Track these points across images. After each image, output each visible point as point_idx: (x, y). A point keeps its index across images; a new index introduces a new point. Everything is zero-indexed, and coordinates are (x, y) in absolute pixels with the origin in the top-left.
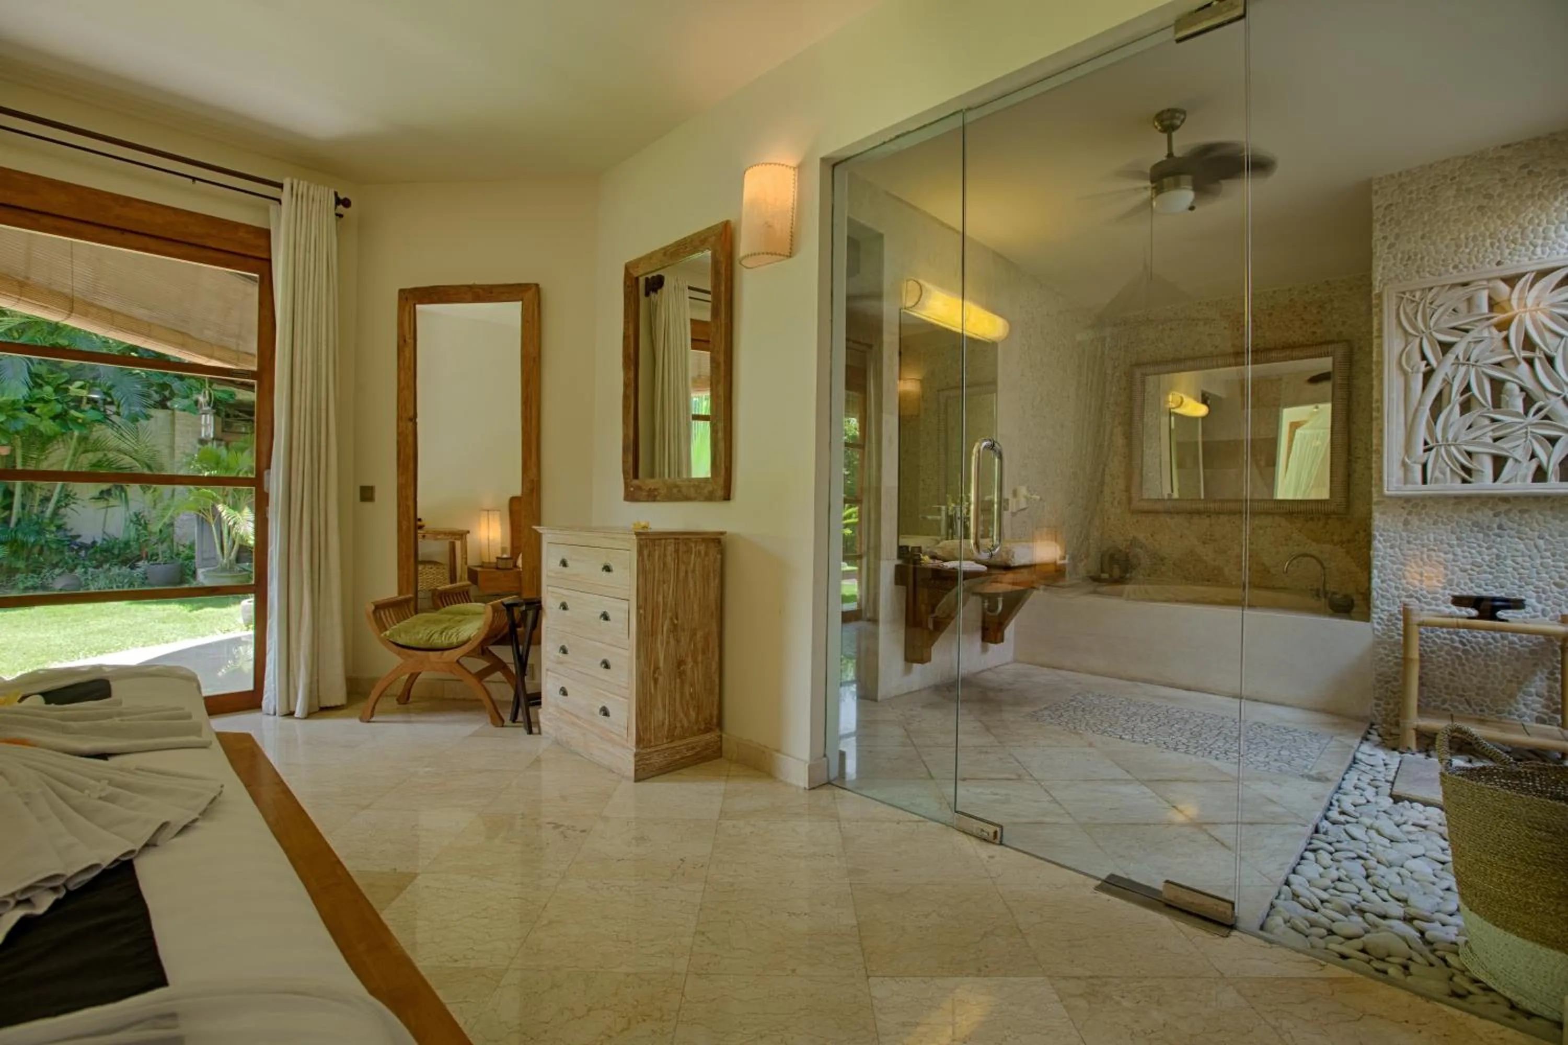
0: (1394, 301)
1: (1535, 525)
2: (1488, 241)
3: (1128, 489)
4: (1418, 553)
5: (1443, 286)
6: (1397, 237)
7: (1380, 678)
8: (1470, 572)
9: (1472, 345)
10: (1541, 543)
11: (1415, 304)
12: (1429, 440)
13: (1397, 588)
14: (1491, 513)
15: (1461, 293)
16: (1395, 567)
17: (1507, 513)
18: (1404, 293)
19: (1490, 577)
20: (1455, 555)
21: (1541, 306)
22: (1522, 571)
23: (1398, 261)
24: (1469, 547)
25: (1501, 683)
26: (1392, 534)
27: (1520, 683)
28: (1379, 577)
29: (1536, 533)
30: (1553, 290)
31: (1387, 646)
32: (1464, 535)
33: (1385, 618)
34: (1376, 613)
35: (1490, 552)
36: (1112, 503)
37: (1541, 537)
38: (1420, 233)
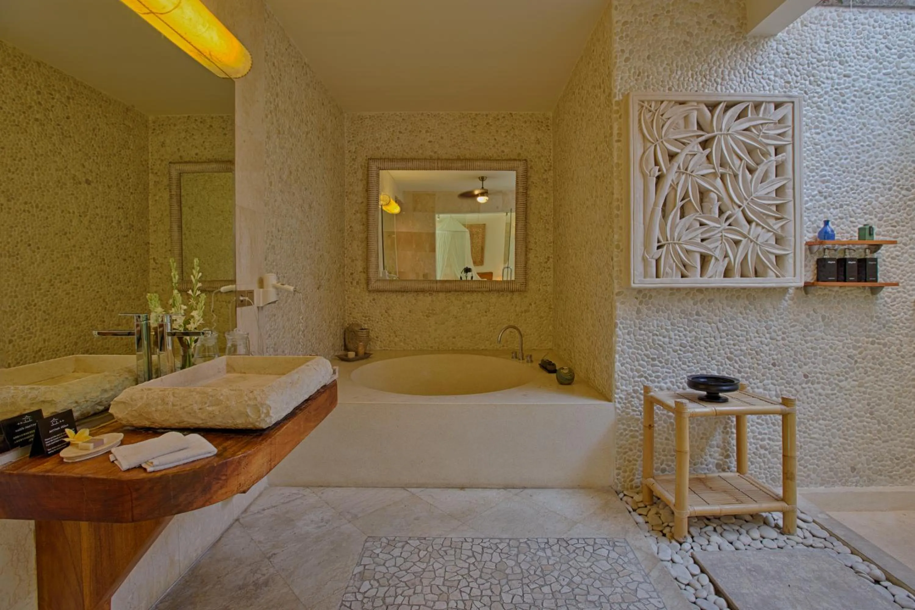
0: (637, 107)
1: (717, 311)
2: (690, 73)
3: (366, 270)
4: (646, 338)
5: (670, 101)
6: (631, 52)
7: (620, 450)
8: (679, 352)
9: (689, 157)
10: (720, 325)
11: (651, 113)
12: (661, 239)
13: (632, 370)
14: (691, 302)
15: (681, 110)
16: (631, 351)
17: (702, 301)
18: (643, 102)
19: (691, 355)
20: (670, 338)
21: (730, 132)
22: (709, 349)
23: (632, 74)
24: (679, 331)
25: (696, 441)
26: (628, 322)
27: (707, 439)
28: (620, 361)
29: (718, 318)
30: (736, 120)
31: (624, 421)
32: (676, 321)
33: (623, 397)
34: (618, 394)
35: (691, 335)
36: (352, 283)
37: (720, 321)
38: (647, 54)
